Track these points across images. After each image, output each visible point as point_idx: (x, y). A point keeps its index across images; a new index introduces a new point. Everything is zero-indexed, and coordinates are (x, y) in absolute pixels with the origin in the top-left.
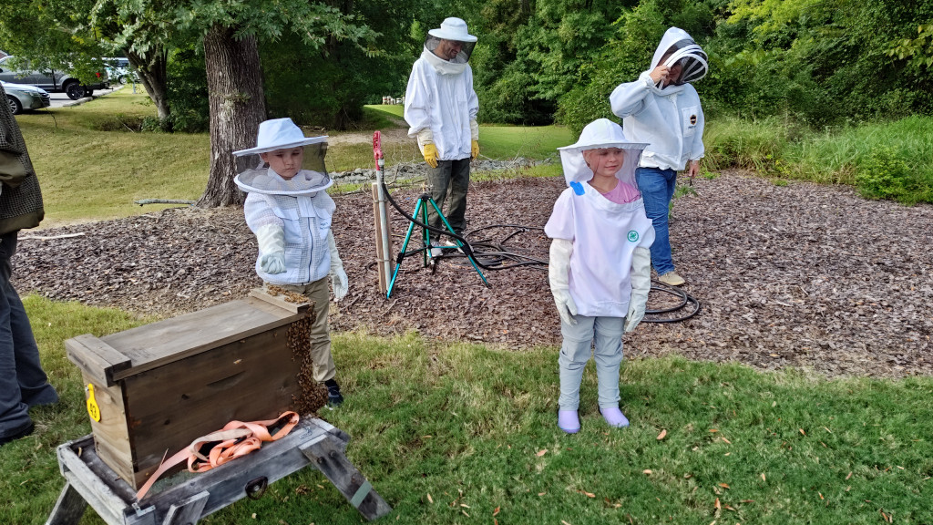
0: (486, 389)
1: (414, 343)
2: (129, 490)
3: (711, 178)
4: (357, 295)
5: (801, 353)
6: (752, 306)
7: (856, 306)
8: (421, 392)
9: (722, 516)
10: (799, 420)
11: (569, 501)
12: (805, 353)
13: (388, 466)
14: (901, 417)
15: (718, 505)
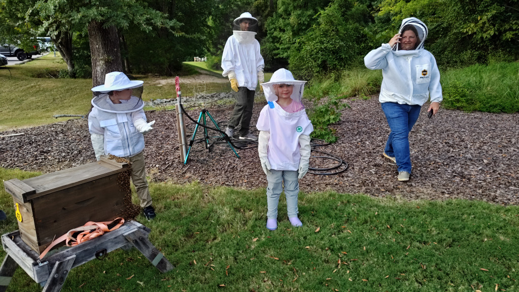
0: (230, 209)
1: (196, 187)
2: (36, 255)
3: (366, 99)
4: (168, 163)
5: (397, 188)
6: (375, 165)
7: (430, 164)
8: (197, 212)
9: (341, 267)
10: (388, 221)
11: (265, 262)
12: (399, 189)
13: (176, 247)
14: (440, 219)
15: (340, 262)
